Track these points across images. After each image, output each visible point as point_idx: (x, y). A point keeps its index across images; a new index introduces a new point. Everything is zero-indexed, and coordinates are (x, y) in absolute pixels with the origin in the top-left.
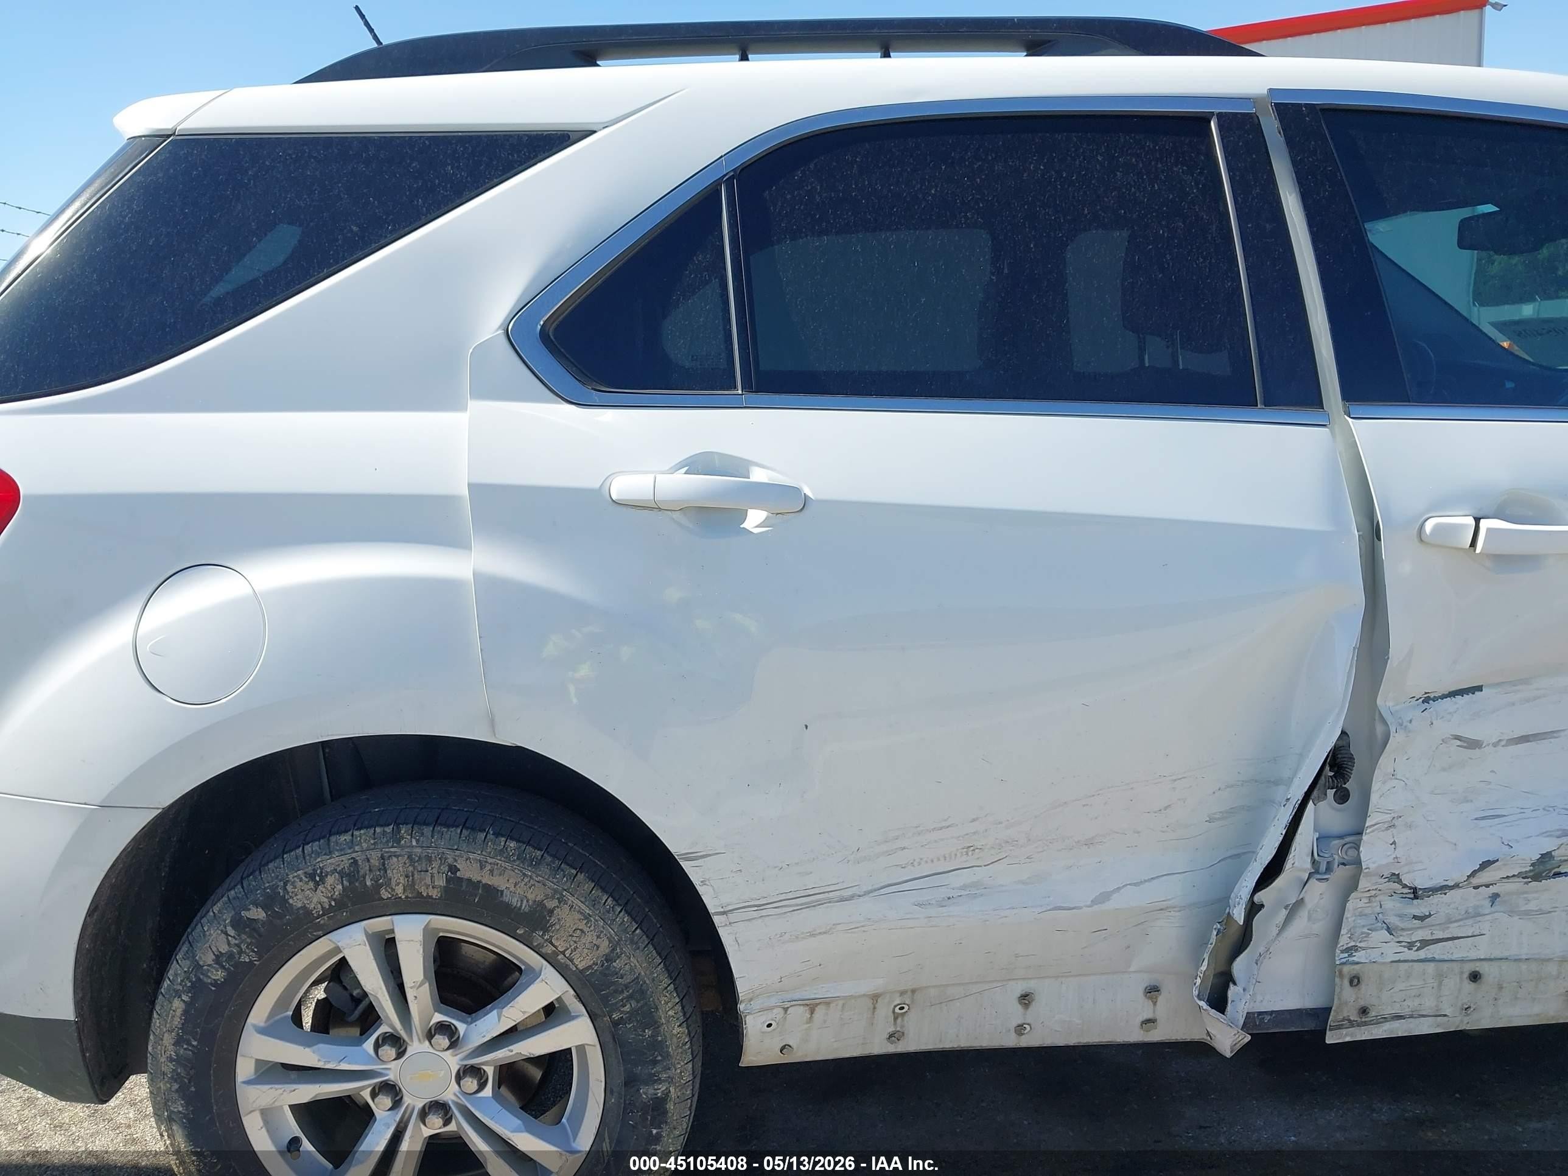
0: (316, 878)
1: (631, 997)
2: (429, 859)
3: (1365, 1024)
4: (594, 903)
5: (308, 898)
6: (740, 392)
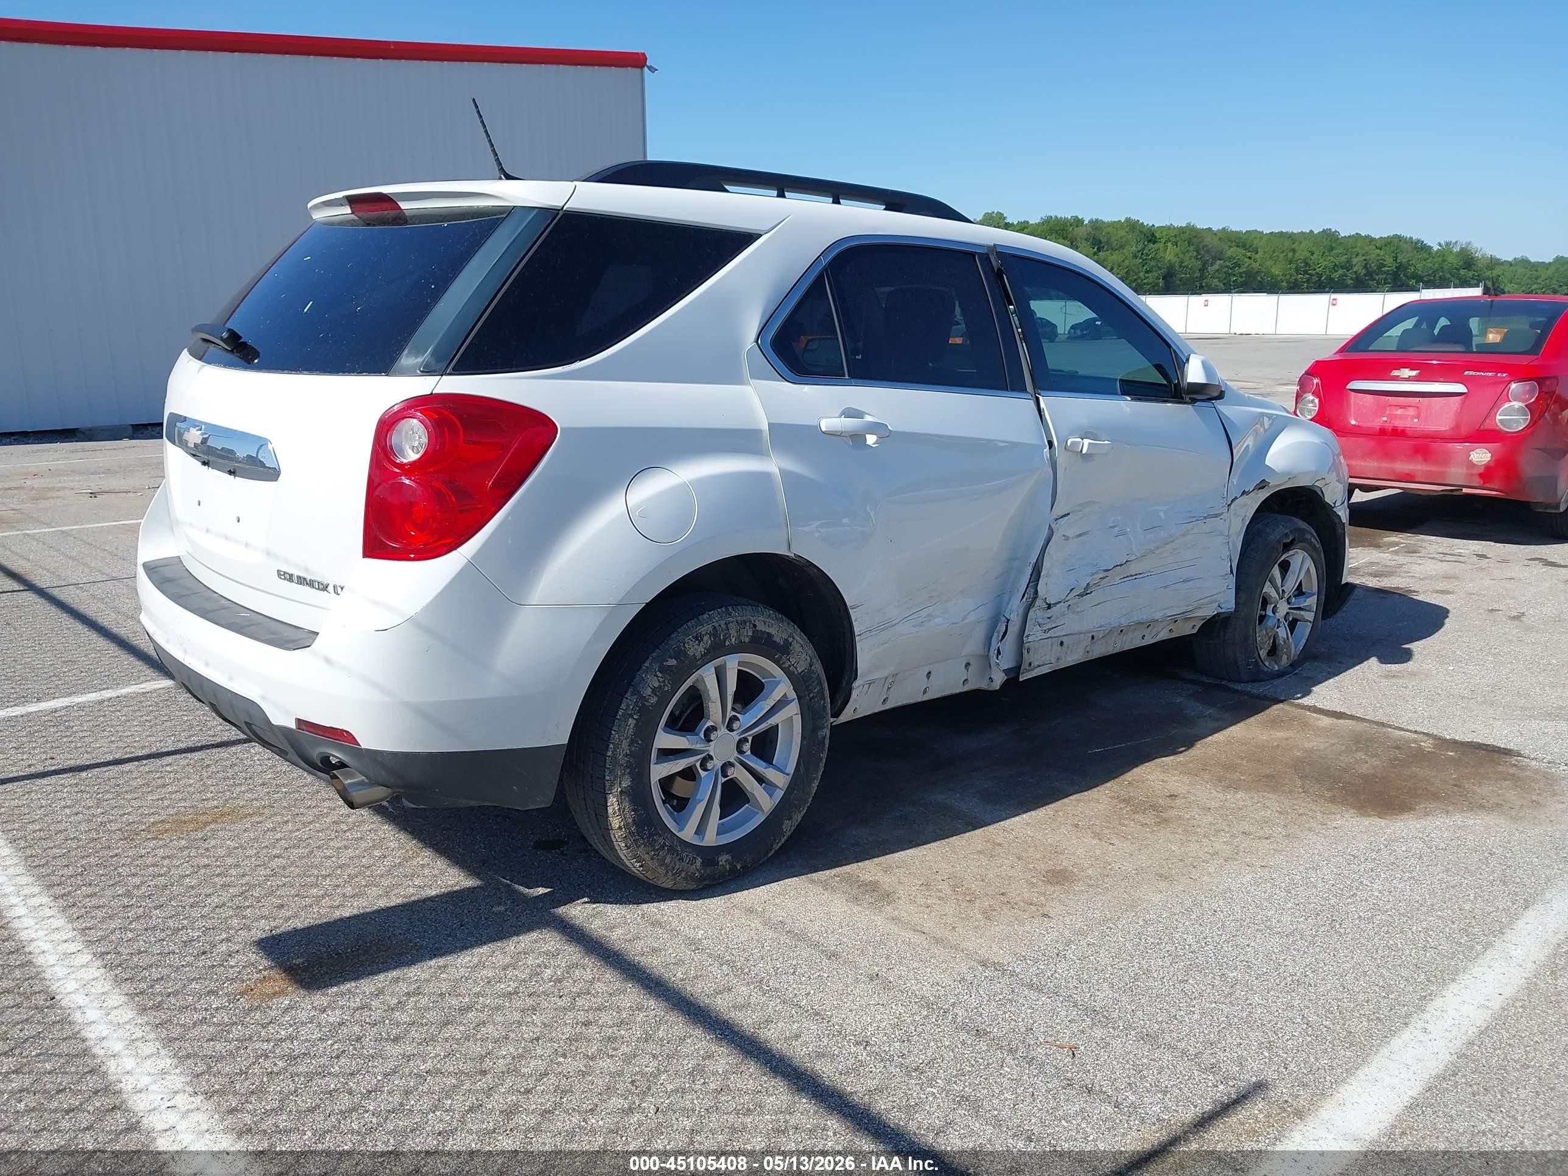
0: (699, 638)
2: (747, 622)
3: (1031, 670)
5: (695, 649)
6: (847, 377)
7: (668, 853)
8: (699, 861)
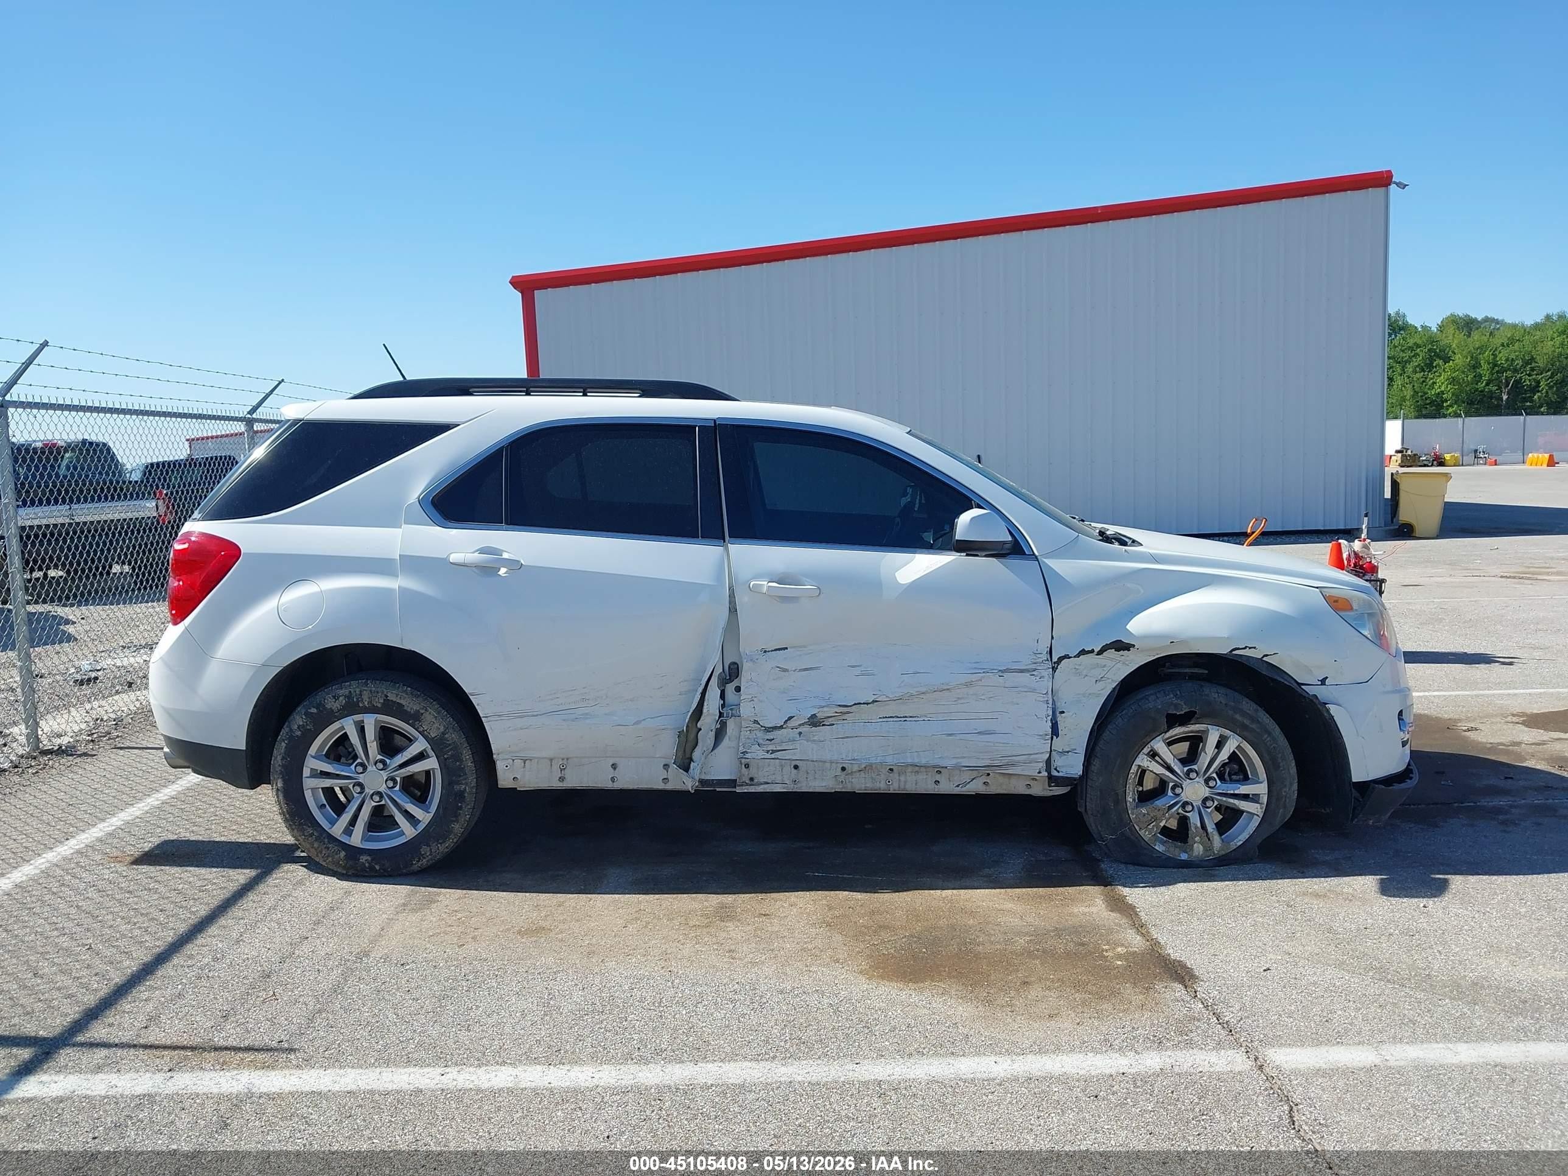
0: (336, 698)
1: (451, 750)
2: (378, 692)
3: (753, 785)
4: (439, 713)
5: (333, 707)
6: (504, 525)
7: (316, 840)
8: (343, 854)
